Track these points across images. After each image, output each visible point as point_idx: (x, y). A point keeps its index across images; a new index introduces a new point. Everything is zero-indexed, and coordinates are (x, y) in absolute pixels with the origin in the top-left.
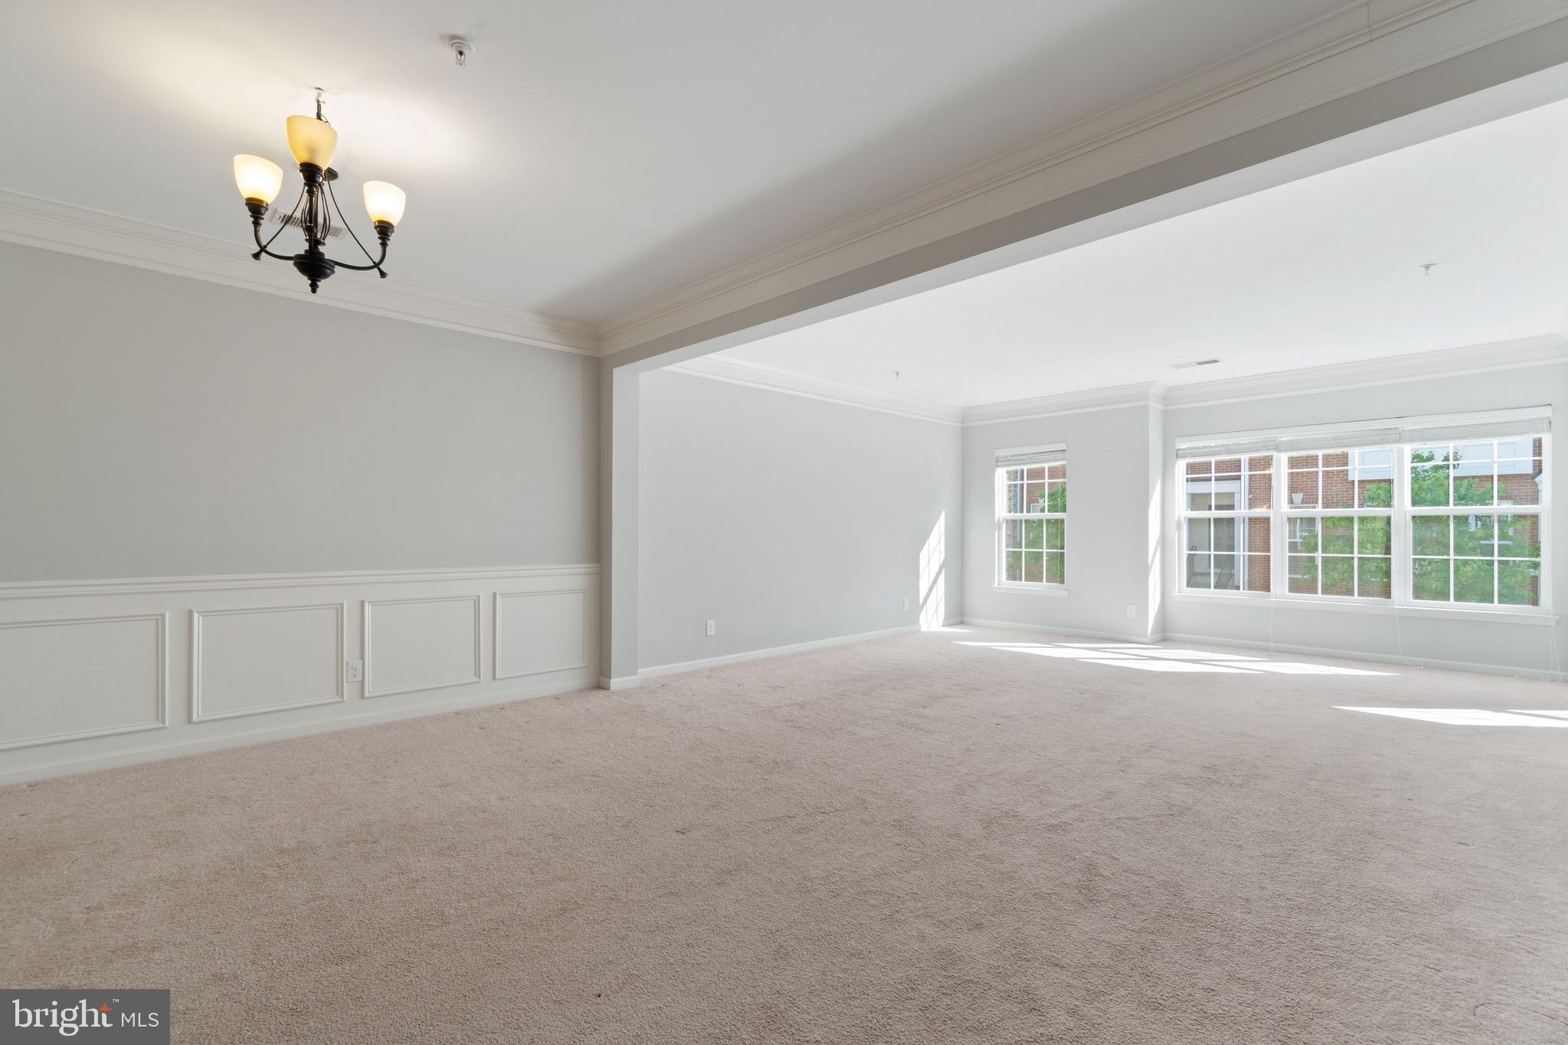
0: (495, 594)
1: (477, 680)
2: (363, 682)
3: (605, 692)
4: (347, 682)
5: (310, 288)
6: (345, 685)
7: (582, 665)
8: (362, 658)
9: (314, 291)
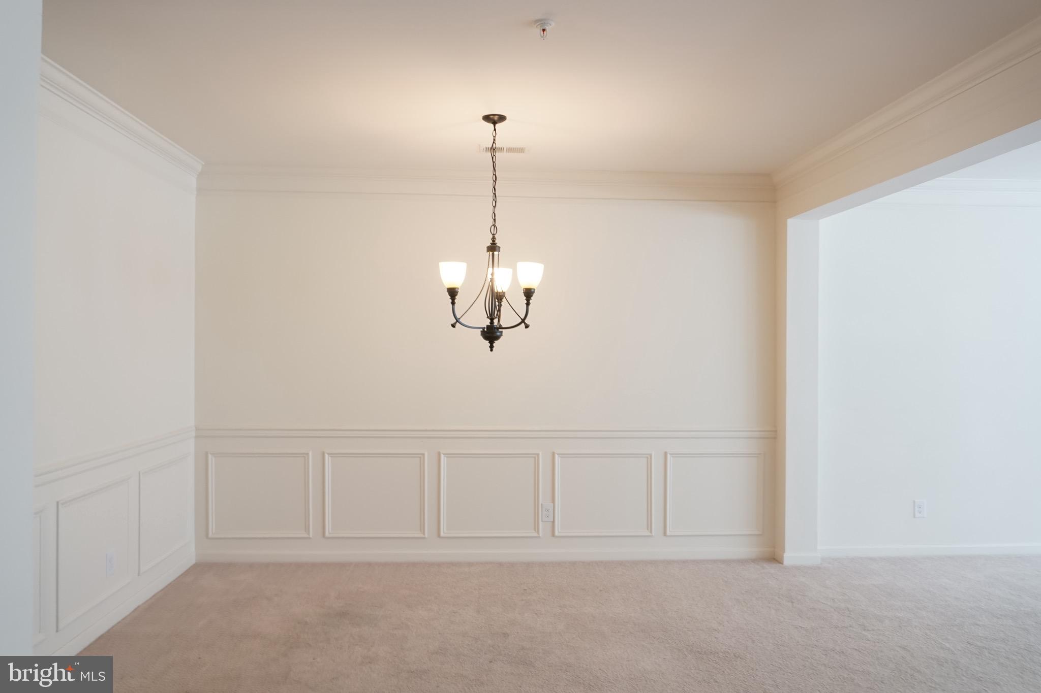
0: (666, 454)
1: (649, 534)
2: (553, 522)
3: (778, 565)
4: (542, 521)
5: (489, 349)
6: (540, 523)
7: (757, 533)
8: (553, 501)
9: (491, 350)
